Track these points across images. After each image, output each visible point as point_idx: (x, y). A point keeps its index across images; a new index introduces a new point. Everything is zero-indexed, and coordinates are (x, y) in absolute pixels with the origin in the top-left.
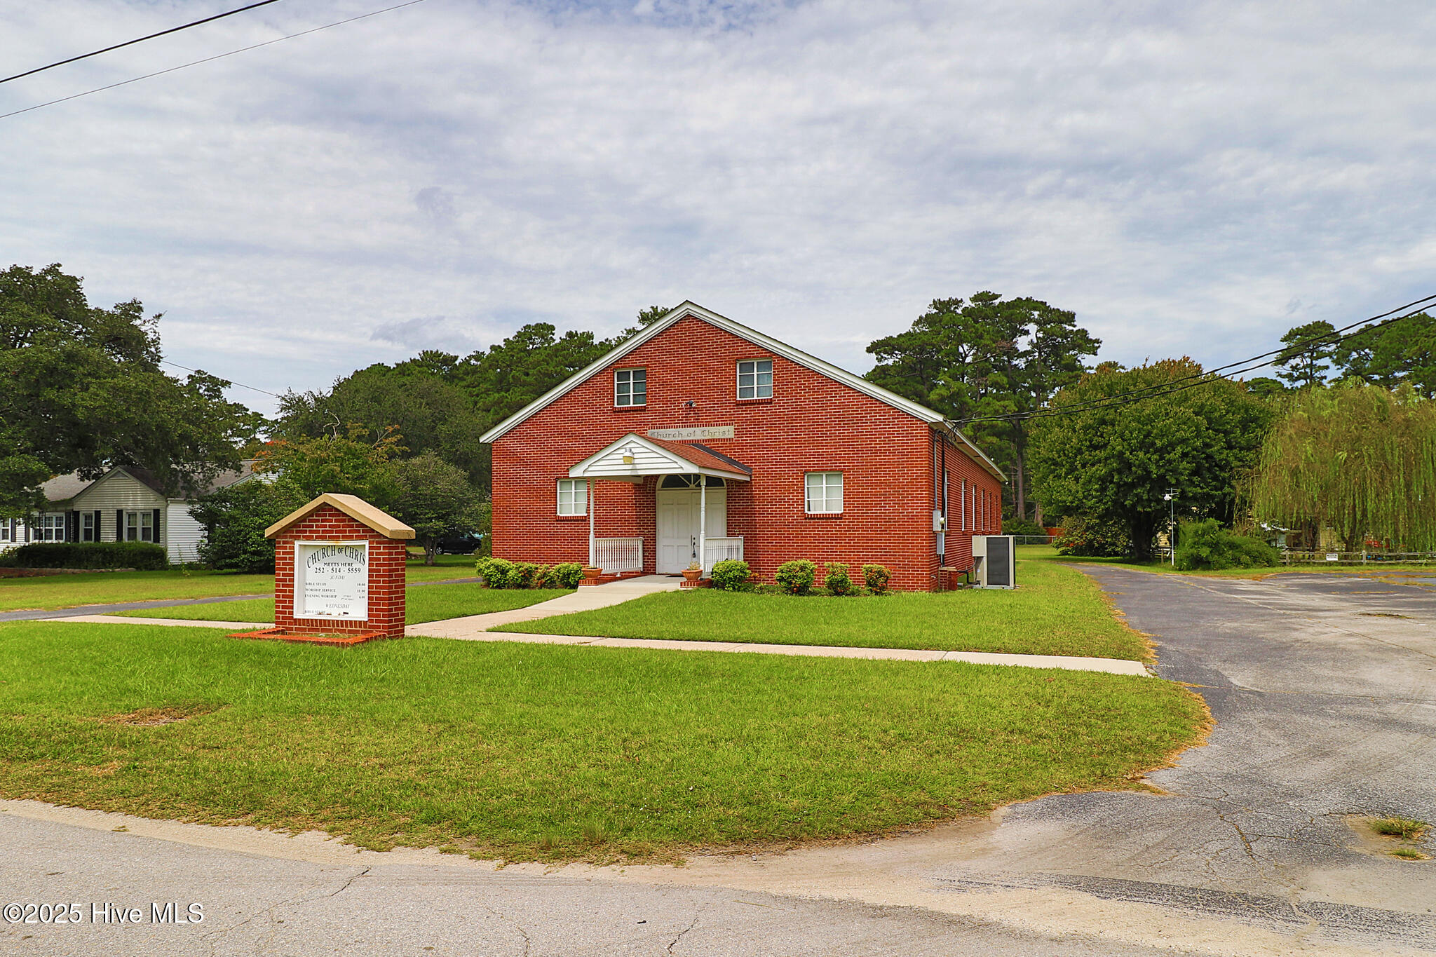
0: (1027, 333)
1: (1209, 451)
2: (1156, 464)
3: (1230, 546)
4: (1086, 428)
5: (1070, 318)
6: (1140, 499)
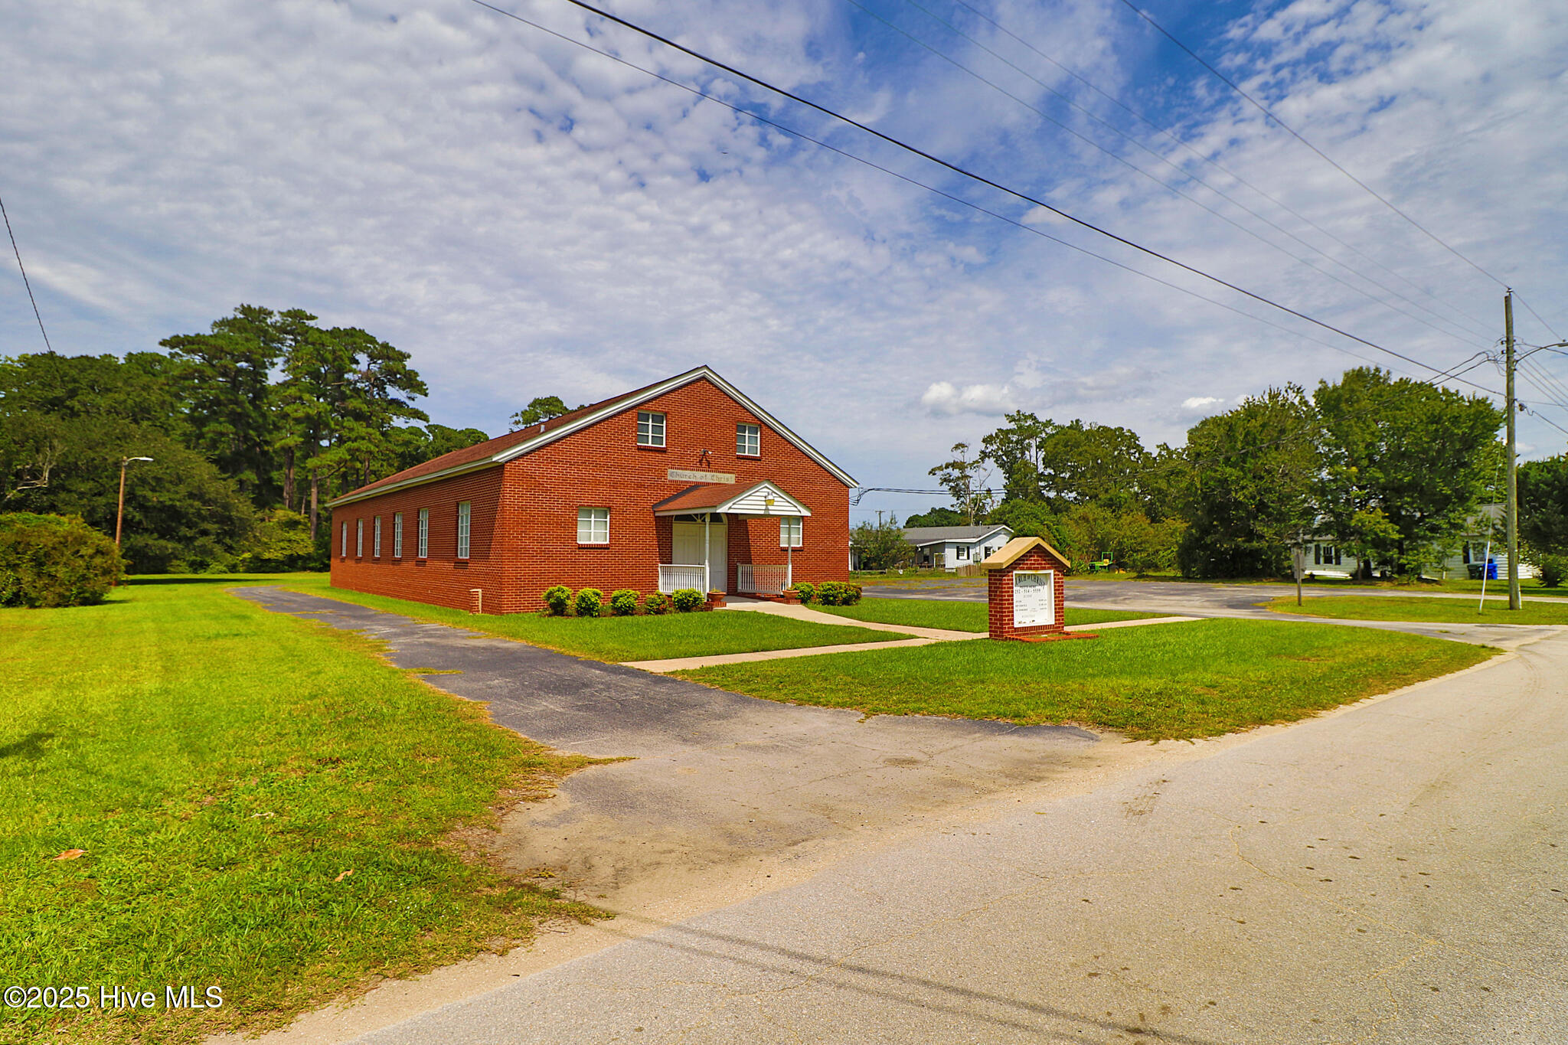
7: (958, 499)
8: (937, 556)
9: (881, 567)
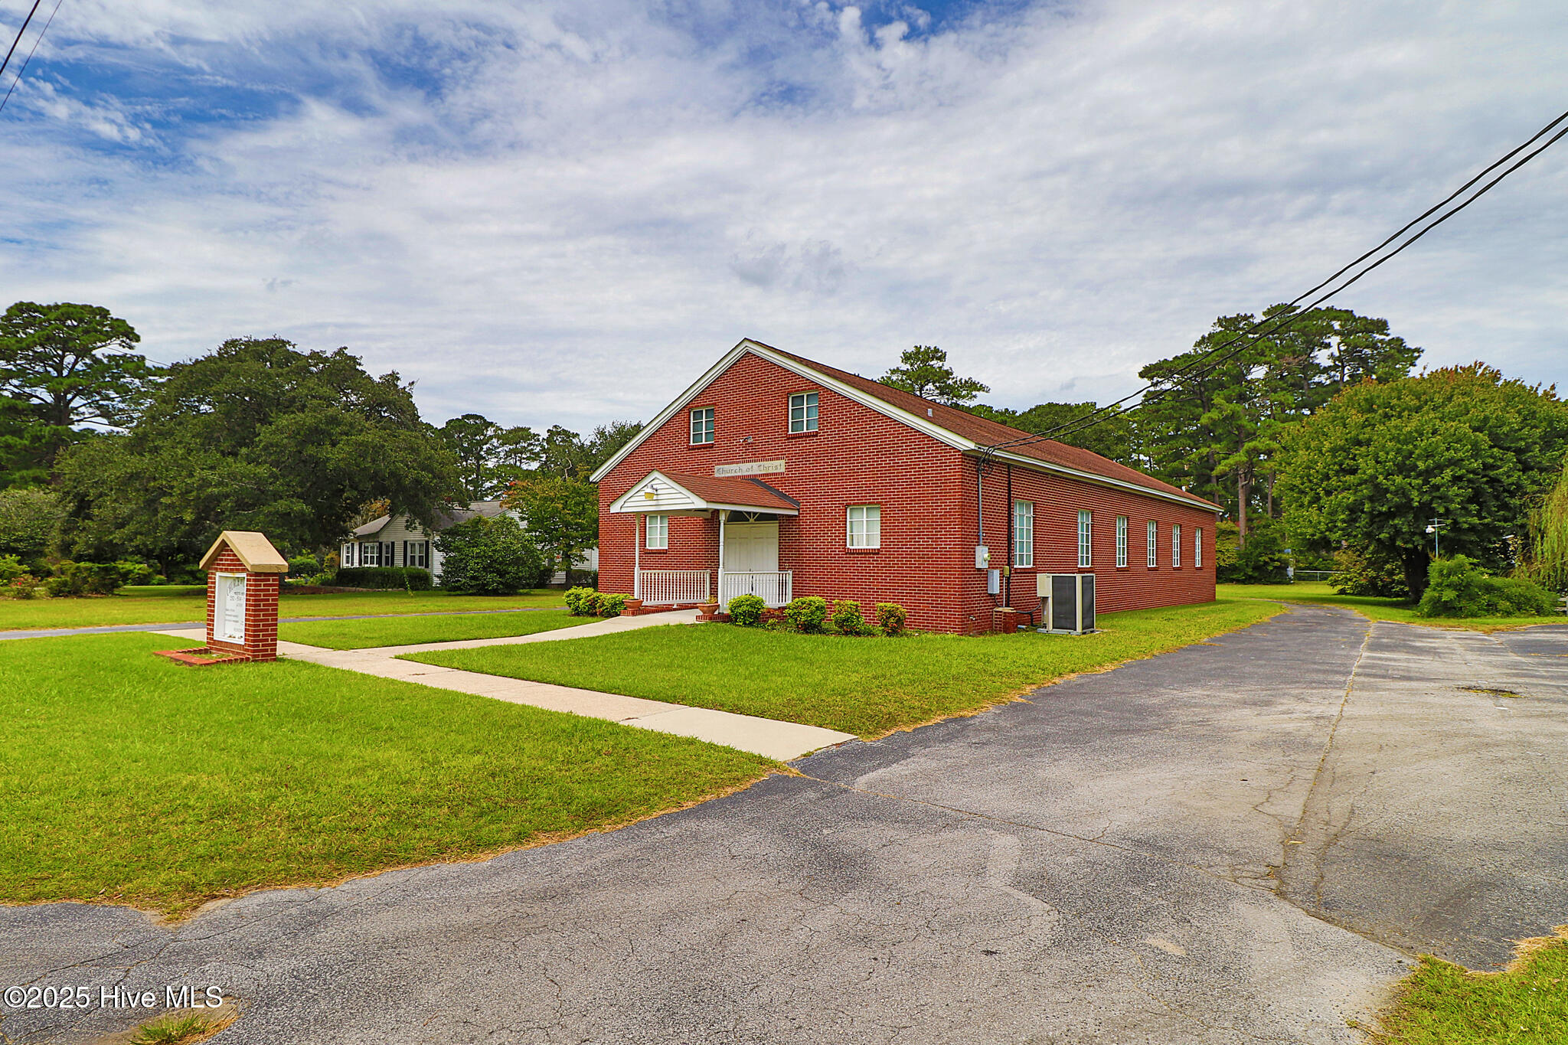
0: (1328, 346)
1: (1491, 473)
2: (1418, 490)
3: (1487, 589)
4: (1334, 451)
5: (1382, 326)
6: (1398, 532)
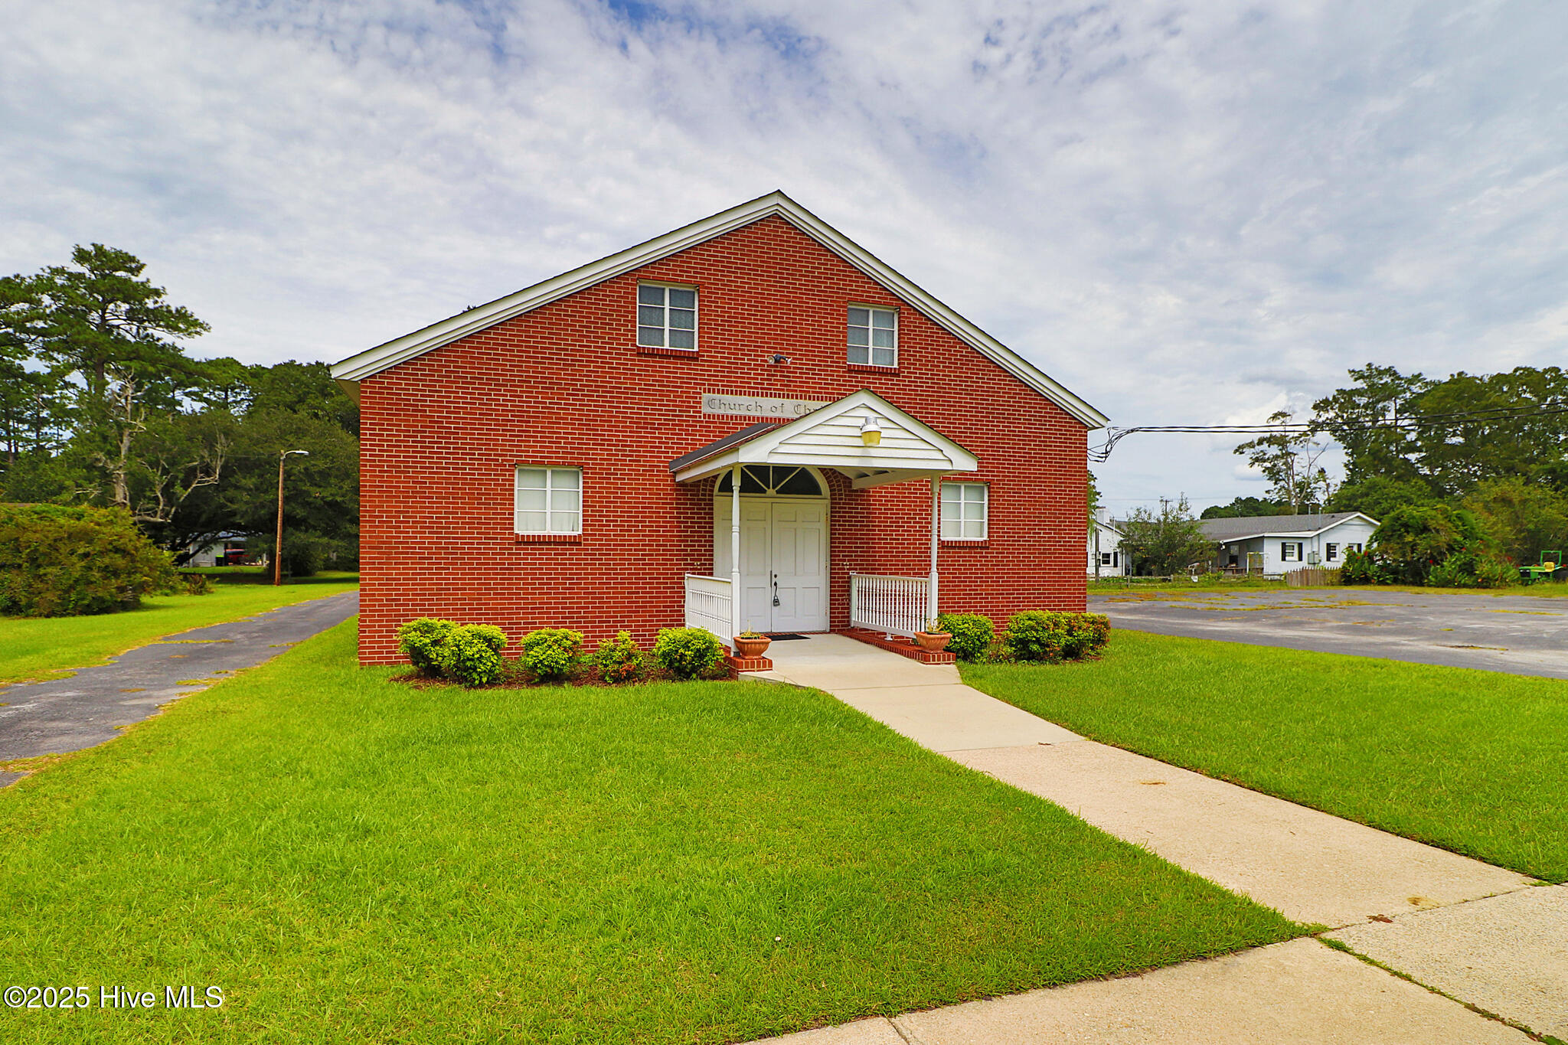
7: (1276, 483)
8: (1251, 556)
9: (1162, 571)
